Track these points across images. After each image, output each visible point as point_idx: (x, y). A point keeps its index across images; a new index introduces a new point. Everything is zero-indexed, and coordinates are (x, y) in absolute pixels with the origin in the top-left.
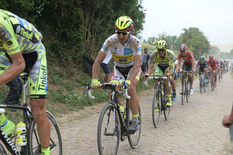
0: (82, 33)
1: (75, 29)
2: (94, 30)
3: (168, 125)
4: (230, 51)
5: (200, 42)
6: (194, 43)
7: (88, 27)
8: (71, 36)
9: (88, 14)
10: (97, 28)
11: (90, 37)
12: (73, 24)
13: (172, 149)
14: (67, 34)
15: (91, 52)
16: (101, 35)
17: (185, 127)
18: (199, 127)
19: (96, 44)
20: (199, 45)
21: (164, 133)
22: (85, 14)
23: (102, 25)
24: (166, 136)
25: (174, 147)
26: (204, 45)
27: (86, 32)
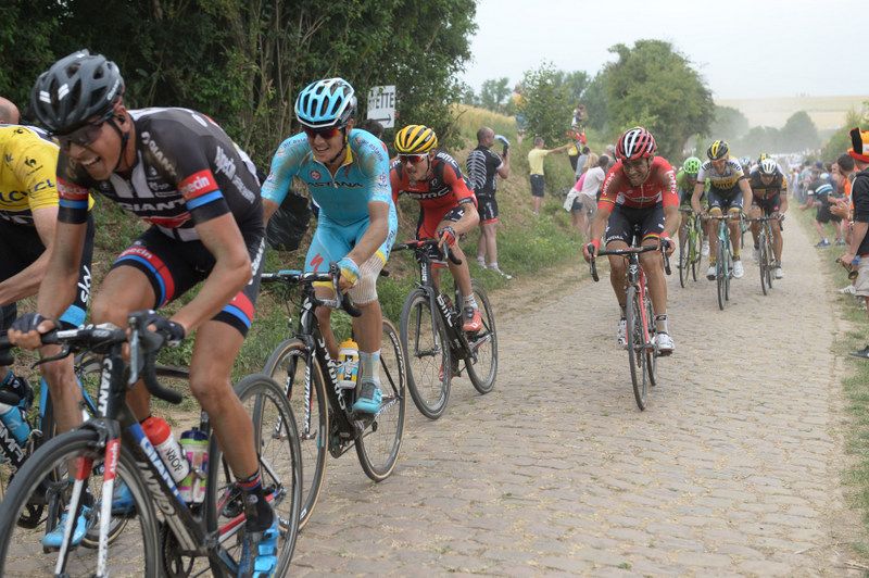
0: (238, 84)
1: (210, 68)
2: (284, 68)
3: (597, 445)
4: (785, 123)
5: (678, 95)
6: (654, 98)
7: (259, 56)
8: (196, 94)
9: (256, 8)
10: (295, 61)
11: (271, 97)
12: (199, 49)
13: (626, 554)
14: (178, 89)
17: (660, 448)
18: (716, 443)
20: (675, 105)
21: (586, 480)
22: (247, 5)
23: (313, 47)
24: (595, 495)
25: (633, 543)
26: (692, 104)
27: (253, 77)
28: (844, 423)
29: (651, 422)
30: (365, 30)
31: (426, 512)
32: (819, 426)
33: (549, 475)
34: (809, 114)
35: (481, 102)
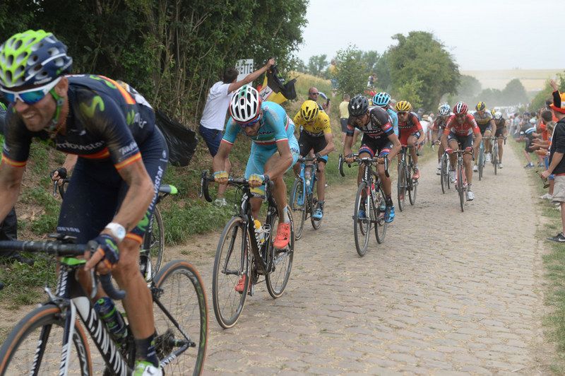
0: (151, 56)
1: (132, 46)
2: (181, 47)
3: (383, 297)
4: (505, 86)
5: (436, 67)
6: (421, 69)
7: (165, 39)
8: (123, 64)
9: (164, 7)
10: (188, 42)
11: (172, 66)
12: (125, 34)
14: (112, 59)
15: (175, 103)
16: (199, 59)
17: (424, 300)
18: (460, 297)
19: (187, 83)
20: (434, 74)
21: (375, 321)
22: (158, 6)
23: (200, 34)
24: (381, 331)
25: (406, 364)
26: (446, 73)
27: (160, 53)
28: (544, 285)
29: (418, 283)
30: (234, 23)
31: (271, 341)
32: (528, 286)
33: (351, 318)
34: (521, 81)
35: (308, 70)
